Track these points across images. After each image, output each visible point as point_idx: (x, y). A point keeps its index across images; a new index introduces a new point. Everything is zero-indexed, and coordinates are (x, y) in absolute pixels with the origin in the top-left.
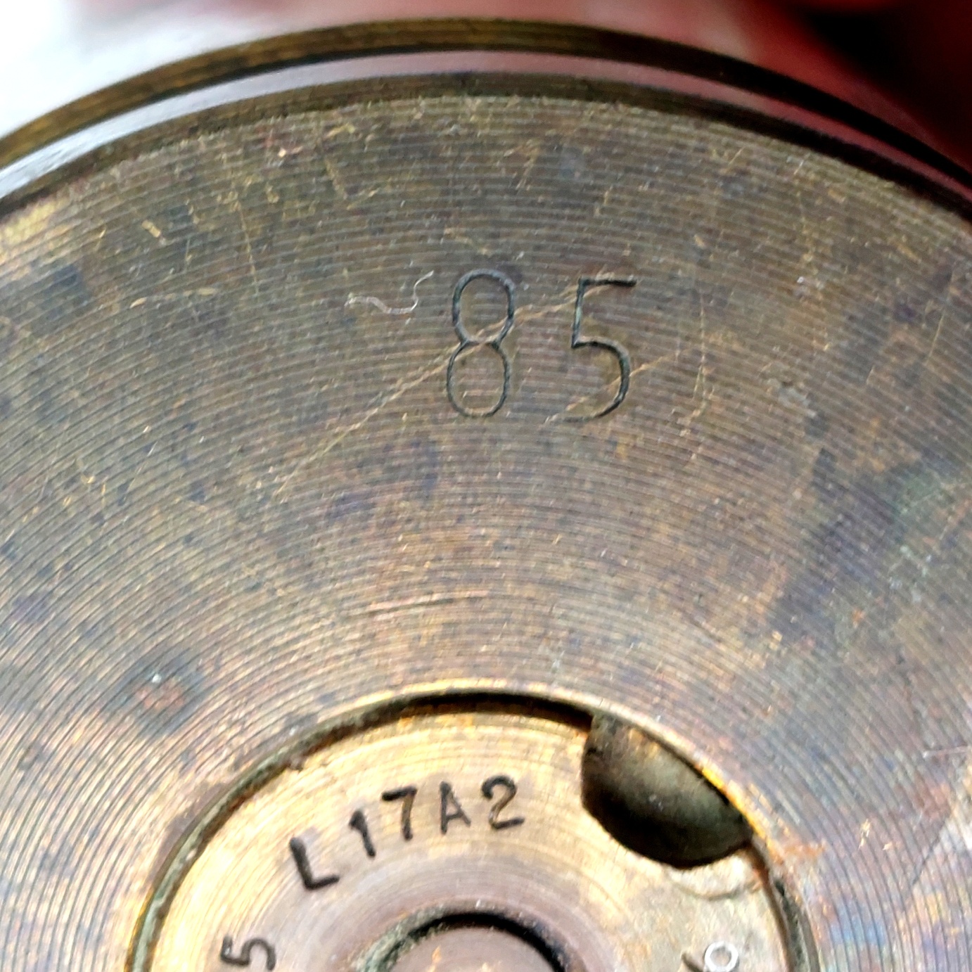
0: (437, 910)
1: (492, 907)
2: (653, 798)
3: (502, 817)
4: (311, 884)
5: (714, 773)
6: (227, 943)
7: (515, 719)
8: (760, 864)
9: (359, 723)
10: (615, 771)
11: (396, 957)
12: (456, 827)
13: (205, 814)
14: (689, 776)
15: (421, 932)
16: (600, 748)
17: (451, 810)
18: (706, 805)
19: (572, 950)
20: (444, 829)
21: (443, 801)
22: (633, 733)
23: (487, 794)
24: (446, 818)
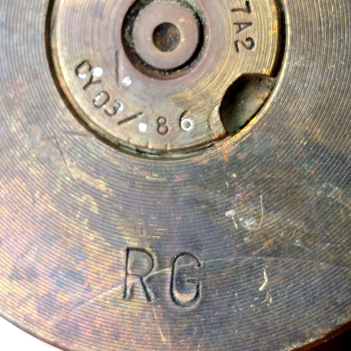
0: (205, 22)
1: (206, 42)
2: (242, 102)
3: (239, 44)
5: (254, 121)
7: (275, 48)
8: (221, 138)
10: (253, 88)
11: (188, 8)
12: (236, 28)
14: (251, 115)
15: (197, 16)
16: (261, 83)
17: (242, 26)
18: (240, 121)
19: (190, 71)
20: (235, 24)
21: (246, 23)
22: (267, 94)
23: (248, 39)
24: (239, 24)
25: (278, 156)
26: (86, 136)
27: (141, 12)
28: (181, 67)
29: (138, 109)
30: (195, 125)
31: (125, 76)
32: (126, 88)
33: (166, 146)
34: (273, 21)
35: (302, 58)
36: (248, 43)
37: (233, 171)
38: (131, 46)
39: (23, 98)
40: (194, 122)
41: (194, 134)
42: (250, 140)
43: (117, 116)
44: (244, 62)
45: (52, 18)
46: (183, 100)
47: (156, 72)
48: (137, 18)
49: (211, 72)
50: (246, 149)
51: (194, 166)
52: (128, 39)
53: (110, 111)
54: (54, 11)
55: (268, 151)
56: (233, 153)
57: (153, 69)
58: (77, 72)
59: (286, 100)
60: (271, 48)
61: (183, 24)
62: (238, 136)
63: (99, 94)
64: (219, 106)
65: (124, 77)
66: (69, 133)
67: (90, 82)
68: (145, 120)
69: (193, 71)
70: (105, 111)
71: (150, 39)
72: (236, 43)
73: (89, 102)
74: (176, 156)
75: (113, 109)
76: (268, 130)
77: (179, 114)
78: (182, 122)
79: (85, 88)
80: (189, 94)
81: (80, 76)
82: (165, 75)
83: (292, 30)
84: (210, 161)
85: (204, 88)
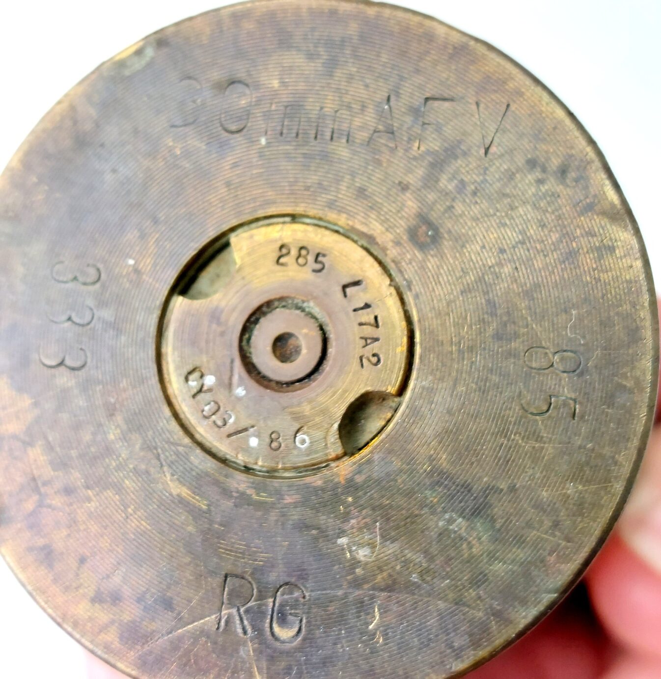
0: (329, 334)
1: (329, 355)
2: (363, 421)
3: (364, 360)
4: (344, 287)
5: (375, 442)
6: (324, 255)
7: (403, 366)
8: (338, 458)
9: (406, 308)
10: (375, 407)
11: (312, 319)
12: (363, 342)
13: (375, 249)
14: (371, 436)
15: (321, 328)
16: (384, 402)
17: (369, 341)
18: (359, 442)
19: (310, 385)
20: (362, 338)
21: (372, 338)
22: (389, 415)
23: (374, 355)
24: (366, 339)
25: (399, 481)
26: (190, 447)
27: (262, 320)
28: (300, 380)
29: (251, 422)
30: (311, 443)
31: (239, 385)
32: (239, 399)
33: (277, 463)
34: (402, 338)
35: (430, 378)
36: (374, 360)
37: (348, 494)
38: (248, 355)
39: (125, 403)
40: (310, 439)
41: (310, 451)
42: (369, 462)
43: (226, 428)
44: (368, 378)
45: (165, 321)
46: (301, 415)
47: (273, 384)
48: (257, 326)
49: (331, 387)
50: (364, 471)
51: (307, 486)
52: (245, 348)
53: (220, 423)
55: (388, 474)
56: (351, 475)
57: (270, 380)
58: (187, 380)
59: (411, 421)
60: (397, 366)
61: (306, 335)
62: (357, 457)
63: (209, 404)
64: (339, 422)
65: (238, 387)
66: (172, 443)
67: (200, 391)
68: (257, 434)
69: (314, 384)
70: (214, 422)
71: (269, 348)
72: (361, 358)
73: (197, 411)
74: (287, 474)
75: (222, 421)
76: (390, 452)
77: (296, 429)
78: (297, 439)
79: (194, 396)
80: (306, 409)
81: (190, 383)
82: (282, 388)
83: (421, 347)
84: (325, 483)
85: (323, 403)
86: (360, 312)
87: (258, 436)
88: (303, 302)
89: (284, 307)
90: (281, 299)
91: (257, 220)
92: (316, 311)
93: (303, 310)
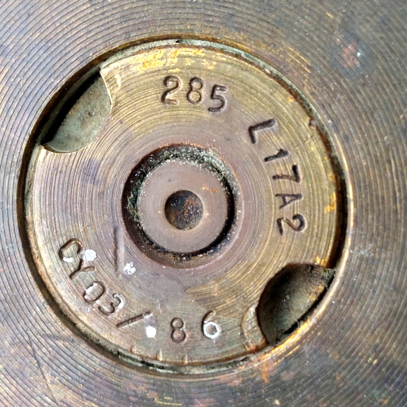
0: (237, 191)
1: (237, 218)
2: (288, 297)
3: (283, 223)
4: (251, 129)
5: (304, 328)
6: (222, 88)
7: (334, 230)
8: (258, 350)
9: (333, 155)
10: (302, 279)
11: (214, 171)
12: (279, 201)
13: (288, 78)
14: (299, 315)
15: (226, 183)
16: (314, 272)
17: (287, 199)
18: (285, 323)
19: (216, 257)
20: (277, 195)
21: (293, 195)
22: (321, 288)
23: (295, 217)
24: (283, 196)
25: (338, 378)
26: (73, 341)
27: (149, 175)
28: (203, 251)
29: (145, 307)
30: (223, 332)
31: (127, 261)
32: (128, 278)
33: (183, 358)
34: (330, 195)
35: (370, 246)
36: (296, 223)
37: (274, 396)
38: (135, 220)
40: (222, 327)
41: (221, 342)
42: (298, 355)
43: (115, 315)
44: (290, 247)
46: (208, 296)
47: (171, 257)
48: (144, 183)
49: (244, 260)
50: (293, 367)
51: (222, 387)
52: (131, 211)
53: (106, 309)
54: (30, 170)
55: (323, 370)
56: (276, 372)
57: (166, 252)
58: (61, 255)
59: (349, 302)
60: (326, 230)
61: (206, 194)
62: (282, 348)
63: (92, 285)
64: (256, 305)
65: (125, 265)
66: (49, 336)
67: (79, 268)
68: (154, 322)
69: (219, 256)
70: (99, 308)
71: (161, 212)
72: (279, 222)
73: (77, 295)
74: (196, 371)
75: (109, 306)
76: (323, 341)
77: (202, 315)
78: (205, 327)
79: (71, 276)
80: (214, 288)
81: (65, 259)
82: (181, 260)
83: (355, 206)
84: (243, 382)
85: (235, 281)
86: (274, 161)
87: (155, 324)
88: (200, 150)
89: (176, 156)
90: (172, 147)
91: (133, 44)
92: (217, 161)
93: (201, 161)
